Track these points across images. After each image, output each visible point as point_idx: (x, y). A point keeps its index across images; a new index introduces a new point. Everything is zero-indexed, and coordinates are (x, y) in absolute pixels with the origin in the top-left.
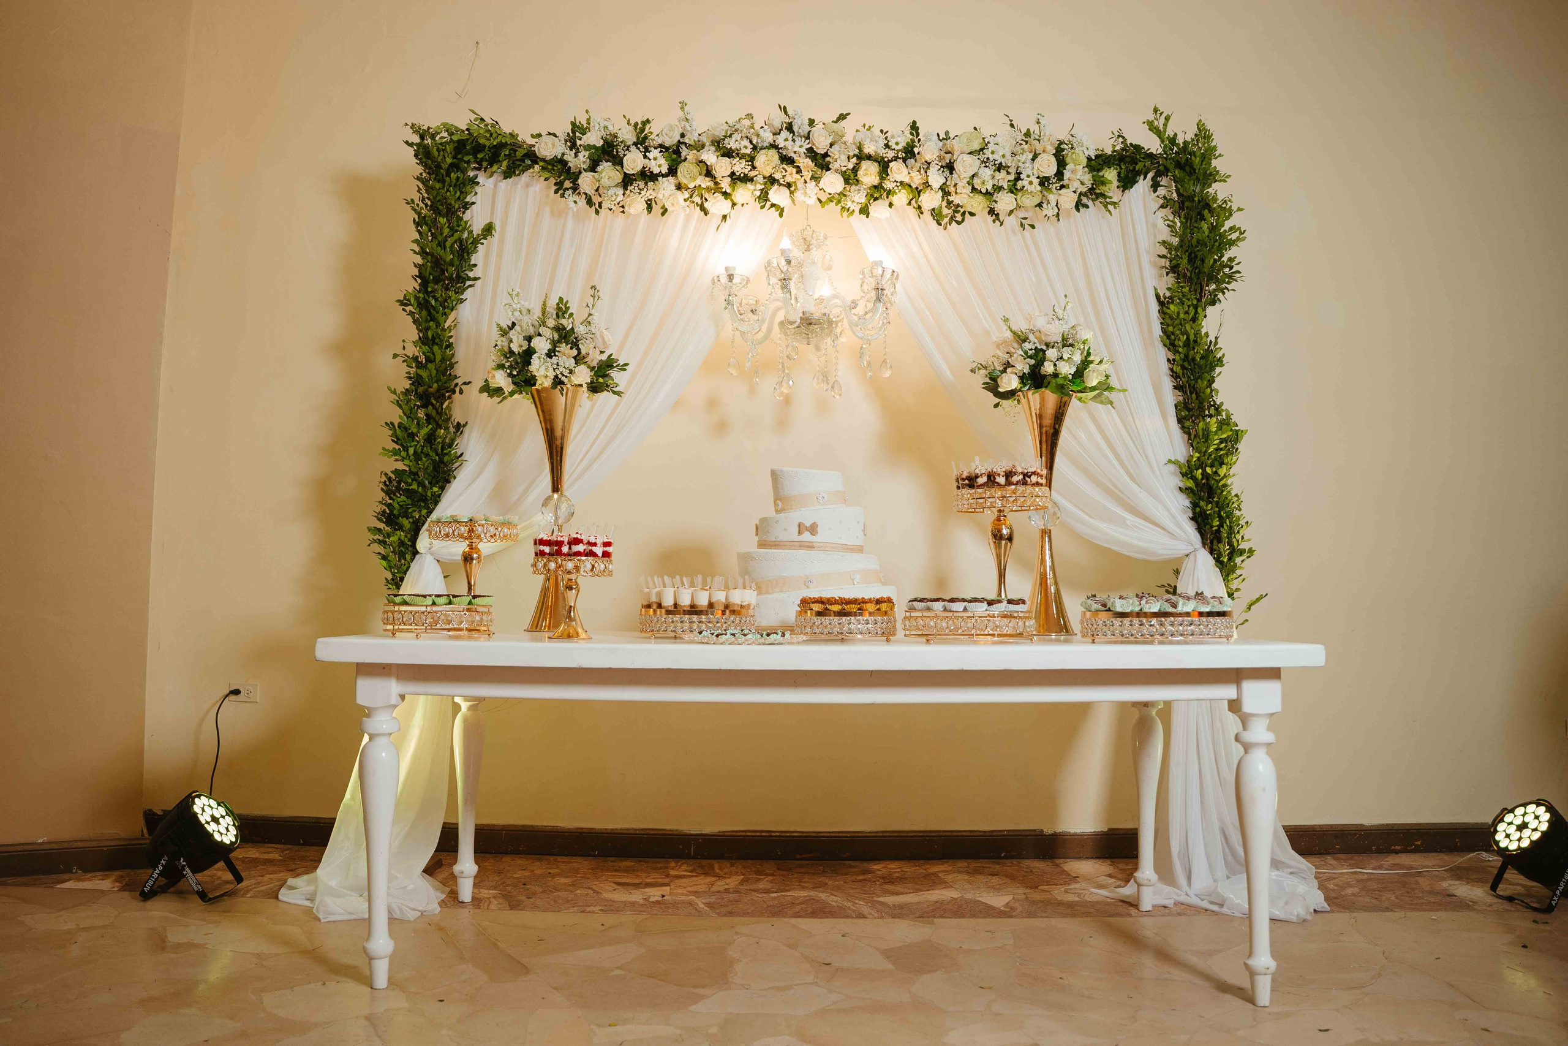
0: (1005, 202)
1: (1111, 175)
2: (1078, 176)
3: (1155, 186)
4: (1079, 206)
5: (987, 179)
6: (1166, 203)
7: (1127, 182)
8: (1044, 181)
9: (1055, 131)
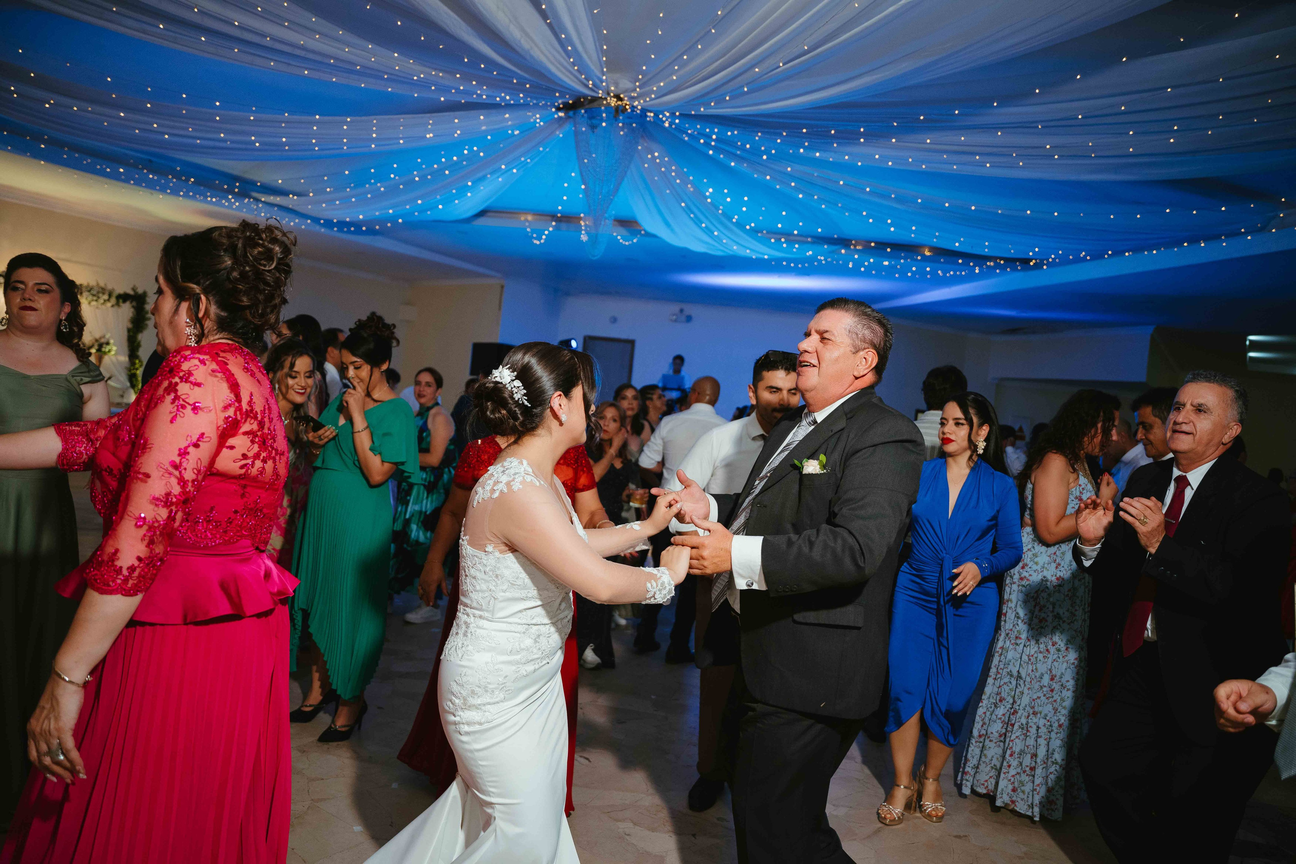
0: (94, 303)
1: (121, 301)
2: (113, 300)
3: (131, 303)
4: (113, 306)
5: (90, 298)
6: (133, 307)
7: (124, 301)
8: (105, 301)
9: (109, 287)
